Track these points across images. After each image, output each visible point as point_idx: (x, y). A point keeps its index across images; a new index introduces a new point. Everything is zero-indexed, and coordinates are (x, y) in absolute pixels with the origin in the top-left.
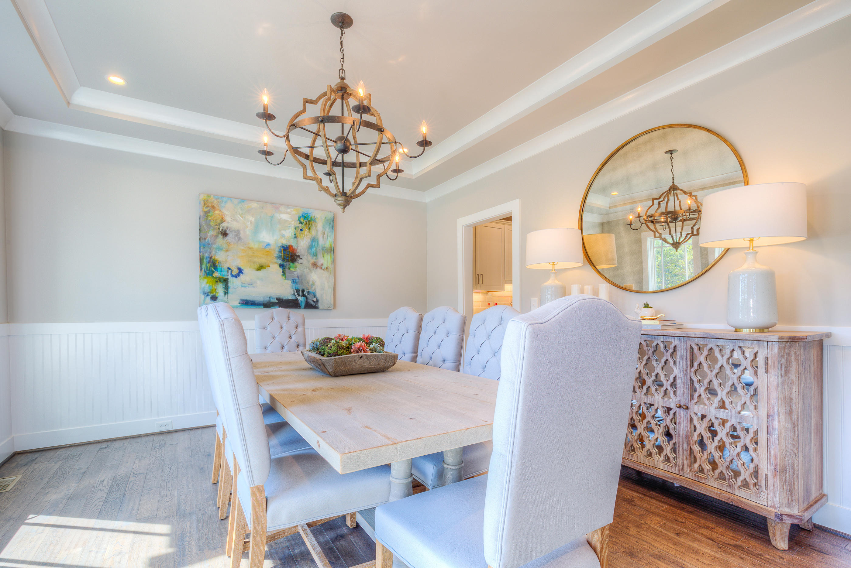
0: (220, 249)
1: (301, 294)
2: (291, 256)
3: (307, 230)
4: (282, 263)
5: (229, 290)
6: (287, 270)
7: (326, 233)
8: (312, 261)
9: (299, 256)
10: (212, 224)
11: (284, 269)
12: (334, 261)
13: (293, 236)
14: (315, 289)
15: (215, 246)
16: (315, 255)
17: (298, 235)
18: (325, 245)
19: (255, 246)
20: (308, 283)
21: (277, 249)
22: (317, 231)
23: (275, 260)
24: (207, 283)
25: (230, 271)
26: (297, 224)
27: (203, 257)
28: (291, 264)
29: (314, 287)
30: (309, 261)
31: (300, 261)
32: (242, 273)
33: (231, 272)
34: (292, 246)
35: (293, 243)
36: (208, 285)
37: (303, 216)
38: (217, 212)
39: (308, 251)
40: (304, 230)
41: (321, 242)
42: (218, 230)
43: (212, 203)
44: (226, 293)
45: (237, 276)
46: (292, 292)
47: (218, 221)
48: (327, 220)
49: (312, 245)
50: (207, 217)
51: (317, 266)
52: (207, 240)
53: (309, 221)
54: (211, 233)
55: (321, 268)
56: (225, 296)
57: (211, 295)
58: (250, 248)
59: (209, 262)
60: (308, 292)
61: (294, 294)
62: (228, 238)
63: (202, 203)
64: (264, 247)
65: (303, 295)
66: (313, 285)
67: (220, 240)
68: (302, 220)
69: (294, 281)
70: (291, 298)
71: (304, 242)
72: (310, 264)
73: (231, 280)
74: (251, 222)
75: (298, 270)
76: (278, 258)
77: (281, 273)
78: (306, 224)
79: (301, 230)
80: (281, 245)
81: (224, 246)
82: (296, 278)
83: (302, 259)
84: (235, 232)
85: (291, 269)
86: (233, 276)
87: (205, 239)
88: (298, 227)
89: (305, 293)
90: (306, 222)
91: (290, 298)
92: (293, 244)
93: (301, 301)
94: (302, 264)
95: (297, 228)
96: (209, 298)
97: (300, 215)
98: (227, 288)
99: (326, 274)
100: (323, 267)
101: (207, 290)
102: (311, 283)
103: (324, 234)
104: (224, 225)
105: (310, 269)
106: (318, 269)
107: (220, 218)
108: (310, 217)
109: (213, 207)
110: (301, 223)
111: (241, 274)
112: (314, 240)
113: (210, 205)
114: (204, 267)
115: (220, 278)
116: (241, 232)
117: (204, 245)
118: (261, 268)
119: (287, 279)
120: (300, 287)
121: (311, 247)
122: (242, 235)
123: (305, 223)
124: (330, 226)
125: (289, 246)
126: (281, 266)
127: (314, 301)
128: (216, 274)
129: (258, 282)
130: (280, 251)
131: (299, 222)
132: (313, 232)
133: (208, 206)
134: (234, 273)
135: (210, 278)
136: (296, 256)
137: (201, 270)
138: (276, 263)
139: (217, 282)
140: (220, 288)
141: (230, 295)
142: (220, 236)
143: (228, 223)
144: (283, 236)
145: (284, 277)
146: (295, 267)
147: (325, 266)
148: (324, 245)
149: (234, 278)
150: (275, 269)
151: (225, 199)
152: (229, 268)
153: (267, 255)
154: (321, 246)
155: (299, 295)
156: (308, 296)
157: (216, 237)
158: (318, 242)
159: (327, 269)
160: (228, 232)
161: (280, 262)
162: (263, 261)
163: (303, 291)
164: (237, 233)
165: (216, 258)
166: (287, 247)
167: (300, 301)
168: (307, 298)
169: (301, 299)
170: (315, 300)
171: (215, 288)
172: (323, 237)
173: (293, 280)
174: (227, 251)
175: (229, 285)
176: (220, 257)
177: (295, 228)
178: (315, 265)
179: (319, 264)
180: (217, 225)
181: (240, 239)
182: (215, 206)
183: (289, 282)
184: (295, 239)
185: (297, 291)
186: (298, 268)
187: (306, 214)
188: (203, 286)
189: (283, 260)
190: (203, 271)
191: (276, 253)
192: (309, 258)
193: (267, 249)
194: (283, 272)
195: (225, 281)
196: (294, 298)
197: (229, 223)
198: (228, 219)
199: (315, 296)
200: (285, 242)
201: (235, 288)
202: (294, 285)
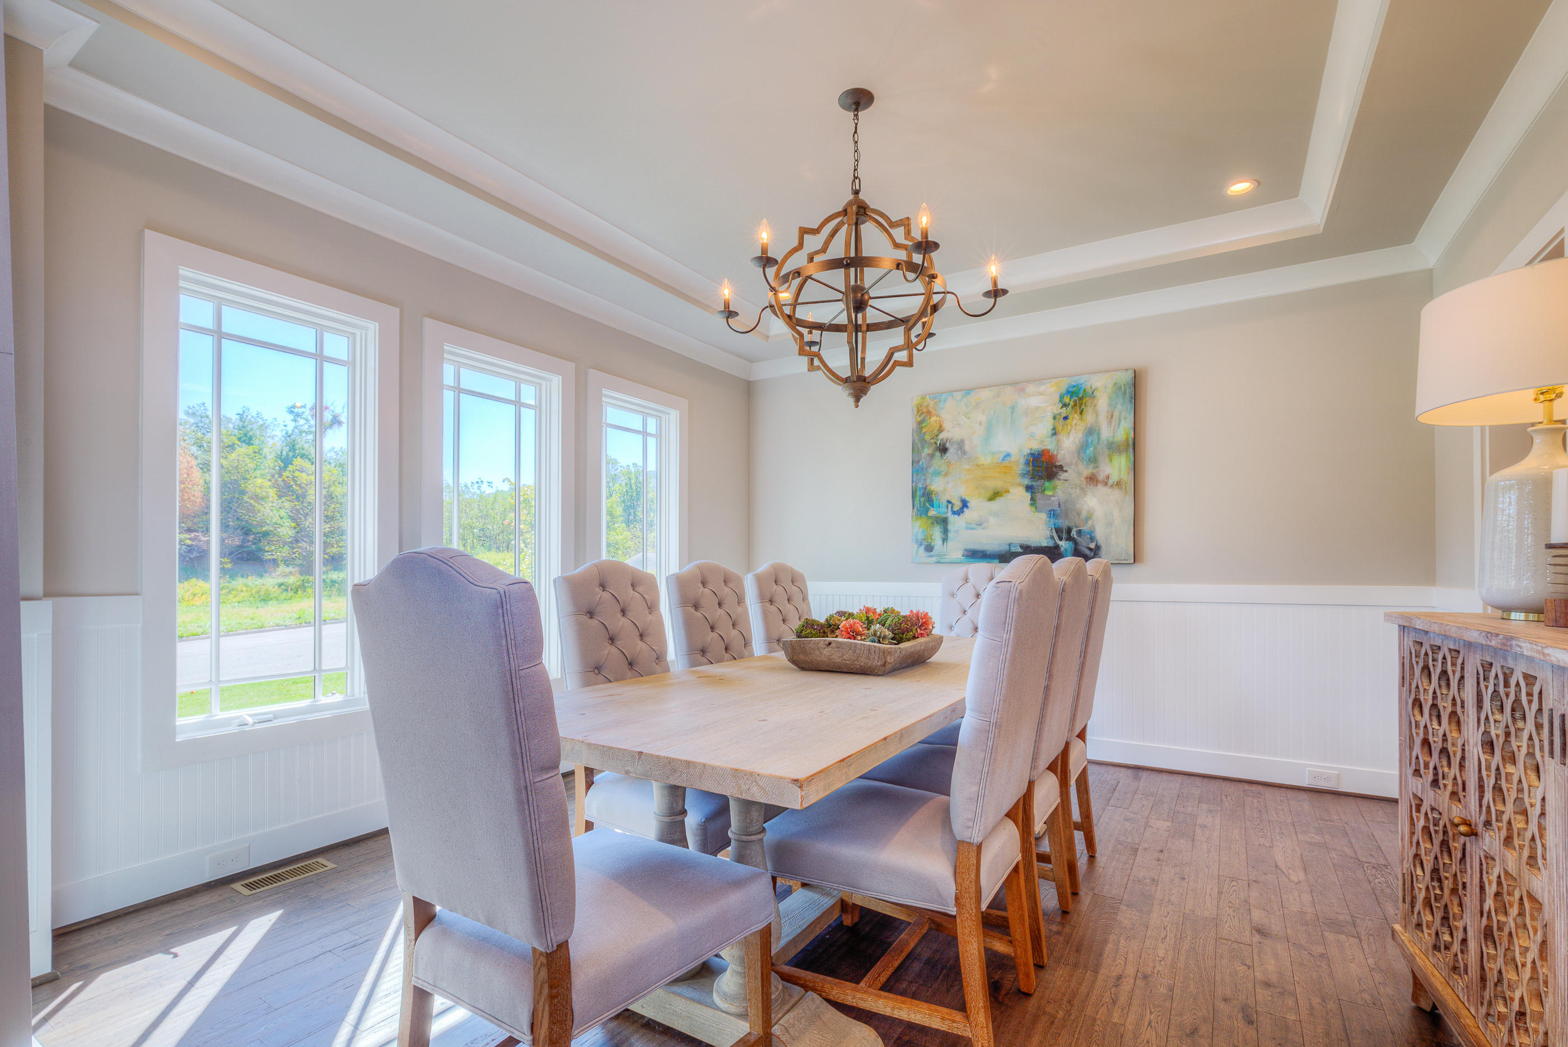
0: (938, 473)
1: (1064, 536)
2: (1047, 468)
3: (1077, 416)
4: (1029, 484)
5: (950, 535)
6: (1038, 495)
7: (1116, 414)
8: (1087, 472)
9: (1061, 467)
10: (927, 437)
11: (1033, 493)
12: (1136, 469)
13: (1050, 432)
14: (1093, 526)
15: (931, 470)
16: (1094, 460)
17: (1060, 428)
18: (1114, 437)
19: (985, 460)
20: (1079, 514)
21: (1022, 461)
22: (1097, 415)
23: (1019, 480)
24: (920, 527)
25: (950, 506)
26: (1057, 409)
27: (916, 489)
28: (1047, 484)
29: (1090, 522)
30: (1079, 474)
31: (1063, 476)
32: (967, 507)
33: (952, 507)
34: (1048, 451)
35: (1050, 445)
36: (921, 529)
37: (1068, 392)
38: (934, 419)
39: (1079, 454)
40: (1070, 417)
41: (1105, 433)
42: (934, 445)
43: (927, 406)
44: (945, 540)
45: (959, 513)
46: (1048, 533)
47: (935, 431)
48: (1117, 387)
49: (1087, 441)
50: (921, 429)
51: (1097, 481)
52: (920, 463)
53: (1081, 399)
54: (927, 451)
55: (1106, 484)
56: (943, 543)
57: (925, 544)
58: (978, 466)
59: (923, 495)
60: (1079, 532)
61: (1052, 537)
62: (948, 454)
63: (915, 409)
64: (1000, 461)
65: (1069, 538)
66: (1088, 518)
67: (938, 462)
68: (1067, 400)
69: (1053, 514)
70: (1046, 545)
71: (1071, 438)
72: (1084, 481)
73: (953, 519)
74: (980, 424)
75: (1059, 492)
76: (1023, 475)
77: (1029, 502)
78: (1075, 405)
79: (1066, 418)
80: (1029, 451)
81: (943, 468)
82: (1056, 508)
83: (1066, 471)
84: (958, 444)
85: (1048, 493)
86: (954, 513)
87: (918, 462)
88: (1060, 414)
89: (1074, 533)
90: (1075, 401)
91: (1044, 544)
92: (1049, 447)
93: (1066, 550)
94: (1066, 480)
95: (1058, 417)
96: (922, 548)
97: (1063, 390)
98: (946, 531)
99: (1116, 494)
100: (1111, 482)
101: (920, 536)
102: (1084, 514)
103: (1112, 416)
104: (942, 436)
105: (1082, 489)
106: (1100, 486)
107: (938, 427)
108: (1082, 391)
109: (929, 413)
110: (1065, 405)
111: (965, 510)
112: (1091, 431)
113: (925, 410)
114: (917, 502)
115: (936, 518)
116: (967, 442)
117: (917, 471)
118: (995, 495)
119: (1040, 512)
120: (1063, 523)
121: (1083, 447)
122: (967, 448)
123: (1072, 403)
124: (1124, 398)
125: (1043, 451)
126: (1029, 488)
127: (1090, 549)
128: (932, 512)
129: (992, 520)
130: (1027, 464)
131: (1061, 405)
132: (1089, 417)
133: (922, 413)
134: (955, 509)
135: (924, 519)
136: (1056, 467)
137: (913, 508)
138: (1020, 485)
139: (933, 523)
140: (937, 533)
141: (950, 543)
142: (938, 454)
143: (948, 431)
144: (1032, 436)
145: (1033, 509)
146: (1054, 488)
147: (1114, 479)
148: (1111, 439)
149: (956, 516)
150: (1019, 496)
151: (943, 397)
152: (949, 502)
153: (1005, 473)
154: (1105, 442)
155: (1061, 539)
156: (1079, 539)
157: (932, 456)
158: (1099, 434)
159: (1118, 484)
160: (948, 445)
161: (1027, 482)
162: (998, 484)
163: (1069, 530)
164: (961, 444)
165: (933, 488)
166: (1038, 454)
167: (1062, 549)
168: (1076, 543)
169: (1064, 545)
170: (1092, 546)
171: (931, 533)
172: (1110, 423)
173: (1050, 511)
174: (946, 474)
175: (950, 527)
176: (937, 485)
177: (1054, 418)
178: (1092, 479)
179: (1101, 477)
180: (933, 438)
181: (964, 453)
182: (931, 410)
183: (1043, 516)
184: (1054, 437)
185: (1058, 530)
186: (1058, 490)
187: (1075, 386)
188: (916, 530)
189: (1033, 478)
190: (915, 509)
191: (1020, 467)
192: (1081, 467)
193: (1006, 463)
194: (1032, 499)
195: (944, 522)
196: (1051, 544)
197: (951, 433)
198: (947, 425)
199: (1092, 539)
200: (1036, 446)
201: (957, 532)
202: (1052, 520)
